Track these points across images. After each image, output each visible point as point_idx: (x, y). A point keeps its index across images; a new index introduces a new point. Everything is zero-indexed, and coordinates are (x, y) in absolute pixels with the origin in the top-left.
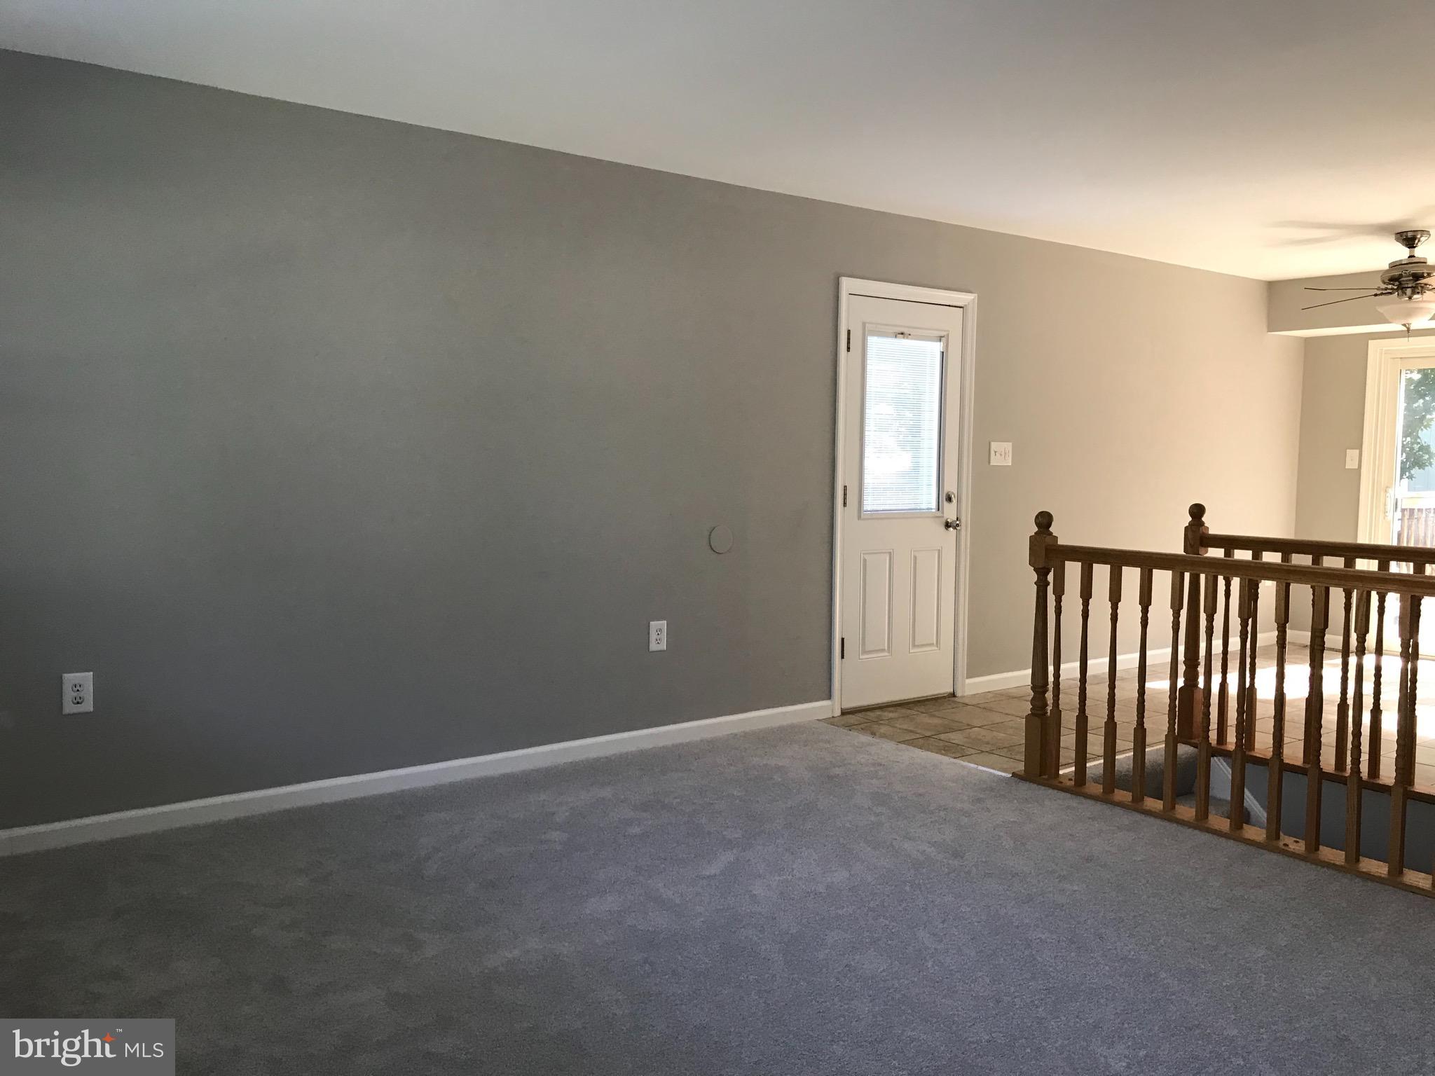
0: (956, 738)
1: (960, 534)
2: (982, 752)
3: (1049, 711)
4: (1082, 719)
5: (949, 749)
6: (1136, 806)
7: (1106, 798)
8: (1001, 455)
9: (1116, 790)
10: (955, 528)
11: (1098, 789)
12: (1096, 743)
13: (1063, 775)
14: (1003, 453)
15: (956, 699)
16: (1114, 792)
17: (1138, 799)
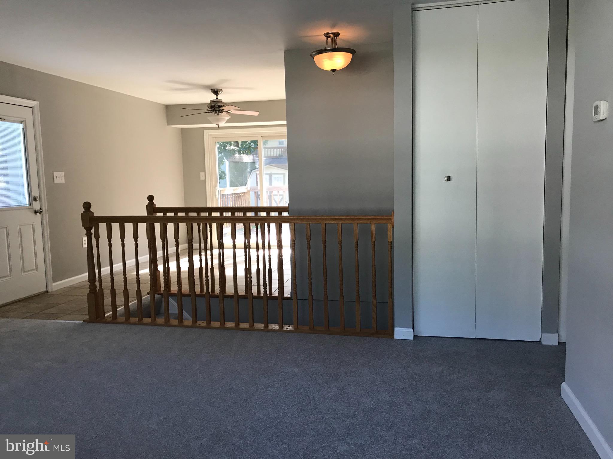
0: (52, 311)
1: (43, 216)
2: (67, 314)
3: (98, 290)
4: (113, 291)
5: (49, 317)
6: (140, 323)
7: (127, 322)
8: (59, 178)
9: (131, 318)
10: (40, 213)
11: (123, 319)
12: (120, 300)
13: (106, 317)
14: (60, 177)
15: (48, 293)
16: (130, 319)
17: (140, 320)
